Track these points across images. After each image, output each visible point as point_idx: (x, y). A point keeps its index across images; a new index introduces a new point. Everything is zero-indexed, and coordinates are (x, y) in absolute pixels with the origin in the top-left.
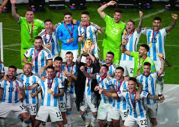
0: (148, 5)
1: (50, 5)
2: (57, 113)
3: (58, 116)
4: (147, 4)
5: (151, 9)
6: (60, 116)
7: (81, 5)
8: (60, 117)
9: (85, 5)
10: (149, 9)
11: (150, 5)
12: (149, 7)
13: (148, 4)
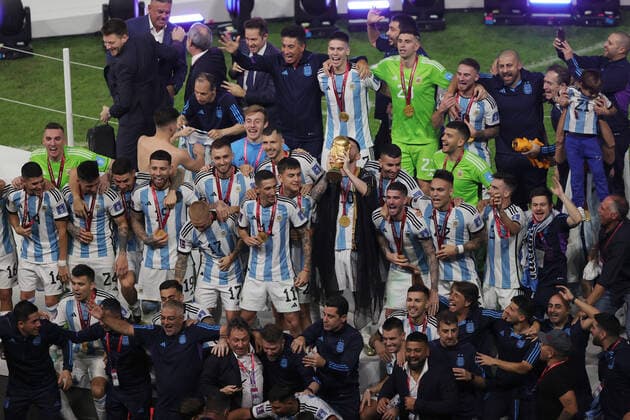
0: (607, 16)
1: (351, 21)
2: (285, 291)
3: (288, 300)
4: (607, 13)
5: (616, 25)
6: (295, 299)
7: (434, 19)
8: (293, 302)
9: (444, 20)
10: (609, 26)
11: (614, 15)
12: (609, 21)
13: (610, 13)
